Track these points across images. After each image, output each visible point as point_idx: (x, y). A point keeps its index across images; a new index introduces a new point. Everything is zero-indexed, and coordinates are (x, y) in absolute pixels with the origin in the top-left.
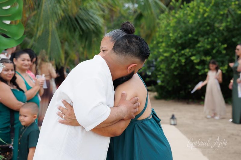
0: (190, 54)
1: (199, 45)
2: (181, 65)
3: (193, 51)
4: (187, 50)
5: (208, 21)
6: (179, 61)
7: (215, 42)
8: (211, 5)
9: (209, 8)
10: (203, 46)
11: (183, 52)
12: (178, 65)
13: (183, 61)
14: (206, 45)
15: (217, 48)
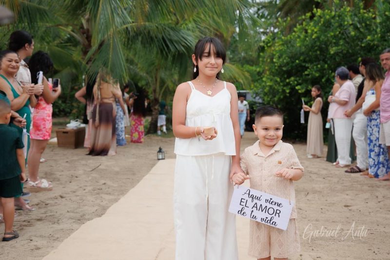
0: (296, 82)
1: (306, 73)
2: (285, 97)
3: (299, 80)
4: (292, 78)
5: (318, 44)
6: (284, 91)
7: (325, 69)
8: (320, 24)
9: (317, 28)
10: (312, 74)
11: (288, 81)
12: (282, 97)
13: (288, 91)
14: (314, 73)
15: (327, 76)
